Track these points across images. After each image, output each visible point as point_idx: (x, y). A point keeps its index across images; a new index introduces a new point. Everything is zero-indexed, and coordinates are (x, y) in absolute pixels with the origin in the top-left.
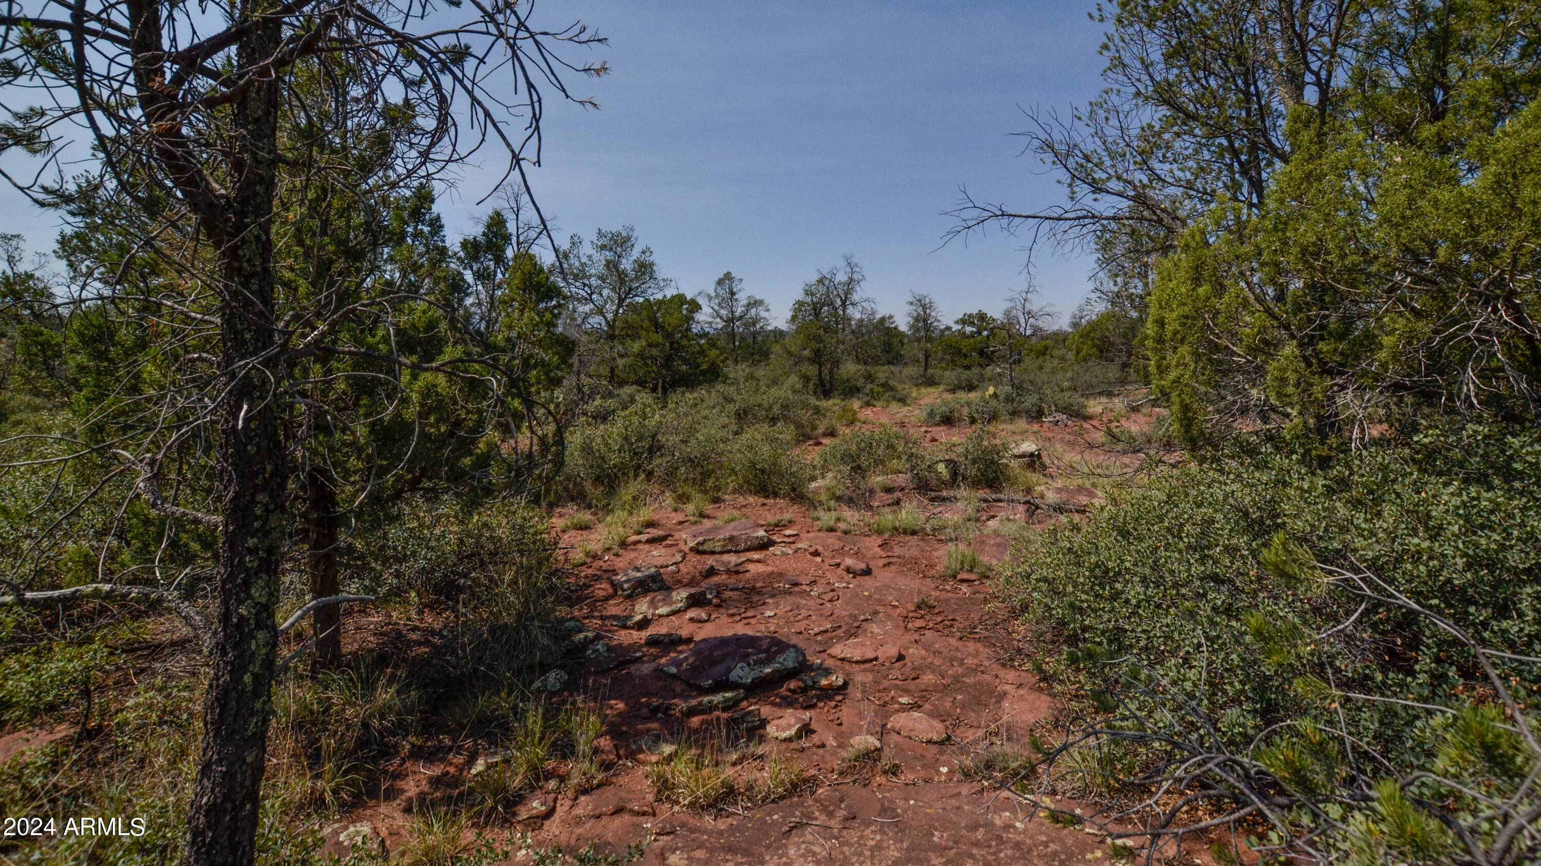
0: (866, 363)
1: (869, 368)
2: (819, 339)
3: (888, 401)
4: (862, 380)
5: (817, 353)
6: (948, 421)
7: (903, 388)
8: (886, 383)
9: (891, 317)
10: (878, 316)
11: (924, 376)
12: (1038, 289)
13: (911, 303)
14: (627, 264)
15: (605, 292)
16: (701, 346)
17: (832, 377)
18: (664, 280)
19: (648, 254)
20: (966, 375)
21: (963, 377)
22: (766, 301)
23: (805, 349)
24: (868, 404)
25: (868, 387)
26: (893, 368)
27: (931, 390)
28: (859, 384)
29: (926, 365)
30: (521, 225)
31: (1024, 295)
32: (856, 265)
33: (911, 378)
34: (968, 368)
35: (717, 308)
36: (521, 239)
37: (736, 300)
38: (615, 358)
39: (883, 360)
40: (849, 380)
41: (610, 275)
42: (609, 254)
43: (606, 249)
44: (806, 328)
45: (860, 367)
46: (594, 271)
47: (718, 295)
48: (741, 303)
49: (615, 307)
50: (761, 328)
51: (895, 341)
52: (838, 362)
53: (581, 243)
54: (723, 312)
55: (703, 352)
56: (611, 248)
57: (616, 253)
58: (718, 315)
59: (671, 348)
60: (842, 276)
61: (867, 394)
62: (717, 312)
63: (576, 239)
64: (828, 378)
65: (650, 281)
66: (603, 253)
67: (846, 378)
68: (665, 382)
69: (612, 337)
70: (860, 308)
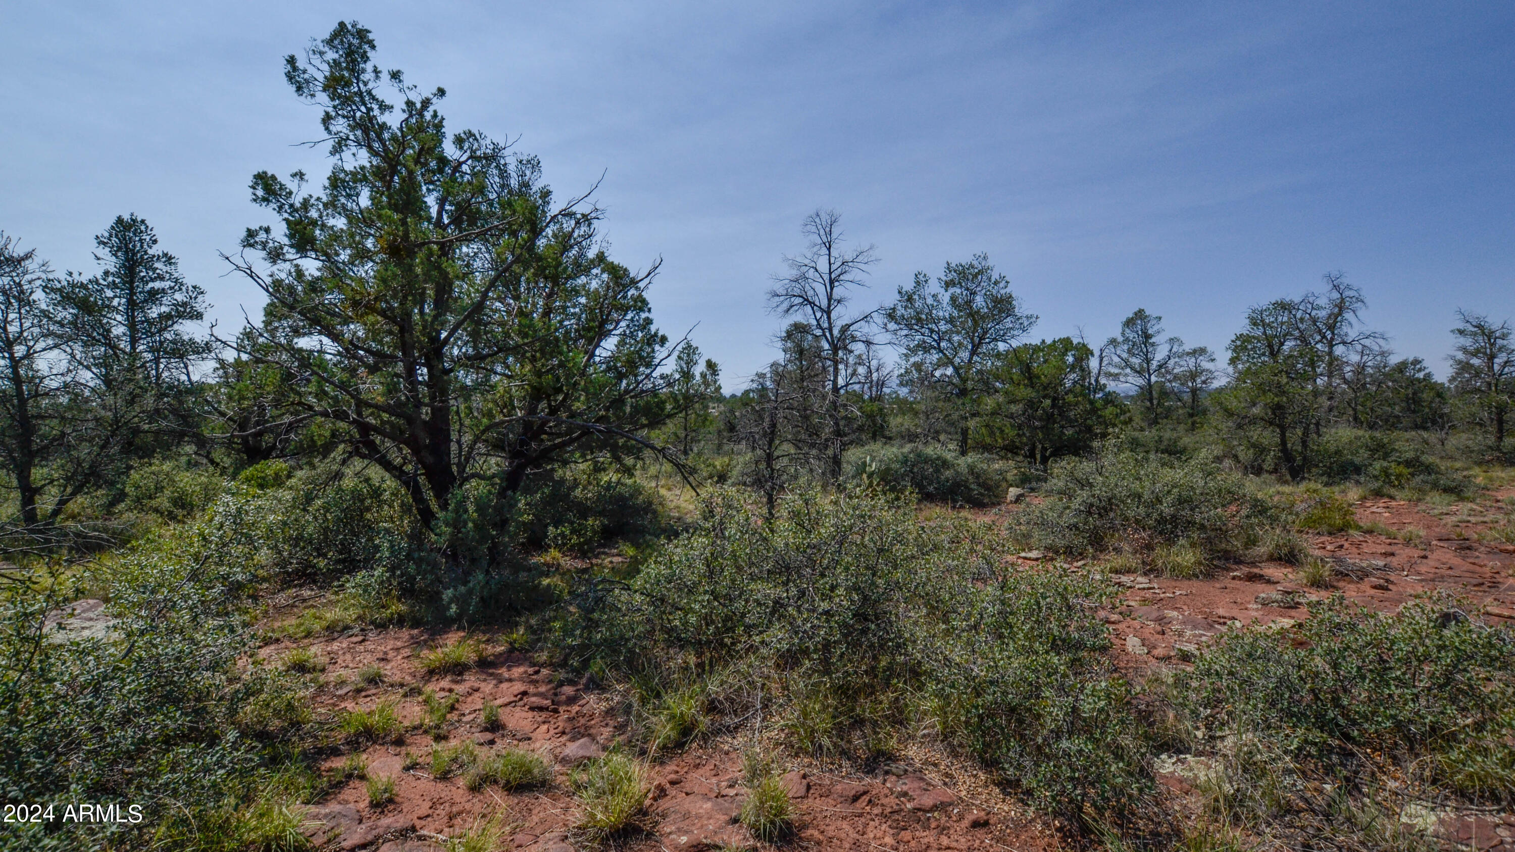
0: (1372, 427)
1: (1378, 434)
2: (1281, 390)
3: (1421, 490)
4: (1364, 454)
5: (1278, 409)
8: (1417, 459)
9: (1416, 362)
10: (1394, 360)
11: (1495, 449)
13: (1462, 332)
14: (979, 301)
15: (956, 338)
16: (1092, 403)
17: (1304, 443)
18: (1027, 317)
19: (1002, 285)
22: (1209, 349)
23: (1254, 404)
24: (1378, 494)
25: (1378, 465)
26: (1425, 435)
28: (1357, 460)
30: (832, 261)
32: (1348, 287)
33: (1467, 450)
35: (1125, 355)
36: (833, 276)
37: (1153, 345)
38: (966, 418)
39: (1405, 422)
40: (1338, 452)
41: (959, 317)
42: (958, 291)
43: (954, 285)
44: (1255, 374)
45: (1360, 433)
46: (941, 314)
47: (1127, 340)
48: (1159, 348)
49: (967, 354)
50: (1204, 382)
51: (1426, 396)
52: (1317, 424)
53: (926, 281)
54: (1135, 361)
55: (1094, 411)
56: (960, 283)
57: (967, 289)
58: (1128, 364)
59: (1053, 406)
60: (1323, 301)
61: (1376, 477)
62: (1126, 361)
63: (921, 277)
64: (1300, 449)
65: (1009, 319)
66: (952, 290)
67: (1333, 449)
68: (1044, 449)
69: (963, 392)
70: (1359, 348)
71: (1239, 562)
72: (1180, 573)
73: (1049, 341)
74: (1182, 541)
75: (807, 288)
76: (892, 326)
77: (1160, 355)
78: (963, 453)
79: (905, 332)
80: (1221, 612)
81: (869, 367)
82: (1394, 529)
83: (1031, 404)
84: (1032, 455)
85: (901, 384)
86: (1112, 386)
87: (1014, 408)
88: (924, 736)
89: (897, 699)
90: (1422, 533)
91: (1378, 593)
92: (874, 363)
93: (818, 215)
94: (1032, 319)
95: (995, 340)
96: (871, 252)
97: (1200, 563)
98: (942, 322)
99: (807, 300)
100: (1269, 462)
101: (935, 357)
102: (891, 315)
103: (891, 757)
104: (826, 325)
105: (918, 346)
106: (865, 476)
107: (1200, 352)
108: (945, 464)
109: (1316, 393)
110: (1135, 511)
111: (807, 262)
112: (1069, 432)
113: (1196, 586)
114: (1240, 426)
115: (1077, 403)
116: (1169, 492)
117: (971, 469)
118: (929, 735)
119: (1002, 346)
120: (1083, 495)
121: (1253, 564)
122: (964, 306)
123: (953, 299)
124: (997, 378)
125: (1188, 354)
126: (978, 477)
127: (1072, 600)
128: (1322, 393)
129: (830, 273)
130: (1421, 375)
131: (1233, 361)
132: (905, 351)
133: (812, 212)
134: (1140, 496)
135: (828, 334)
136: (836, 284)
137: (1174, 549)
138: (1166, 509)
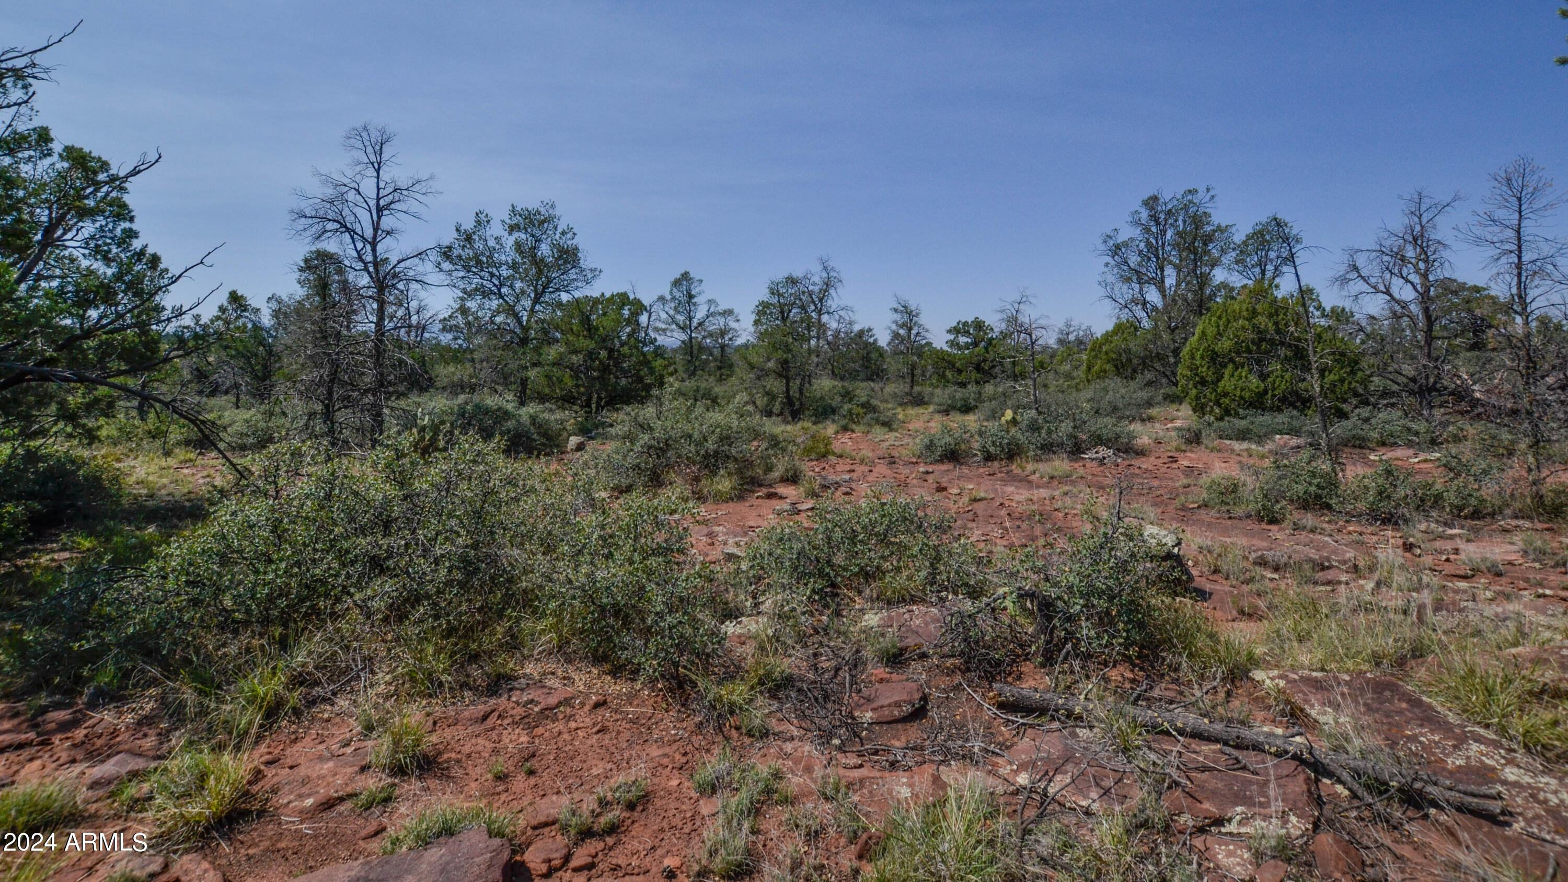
0: (842, 379)
1: (846, 384)
2: (787, 349)
3: (869, 425)
4: (838, 399)
5: (785, 363)
6: (953, 456)
7: (888, 408)
8: (868, 402)
9: (870, 330)
10: (857, 328)
11: (909, 394)
12: (1031, 299)
13: (896, 310)
14: (545, 249)
15: (518, 285)
17: (801, 391)
18: (591, 270)
19: (569, 236)
20: (960, 394)
21: (958, 395)
22: (736, 311)
23: (769, 360)
24: (845, 429)
25: (846, 407)
26: (872, 384)
27: (920, 410)
28: (834, 404)
29: (912, 381)
30: (382, 185)
31: (1016, 306)
32: (833, 269)
33: (895, 396)
34: (963, 385)
35: (672, 312)
36: (382, 202)
37: (695, 304)
38: (527, 368)
39: (862, 375)
40: (822, 398)
41: (524, 263)
42: (523, 236)
43: (519, 230)
44: (771, 334)
45: (836, 383)
46: (503, 258)
47: (674, 298)
48: (700, 308)
49: (530, 302)
50: (730, 339)
51: (874, 356)
52: (809, 376)
53: (488, 222)
54: (680, 318)
55: (647, 363)
56: (526, 229)
57: (533, 236)
58: (674, 321)
59: (609, 358)
60: (816, 279)
61: (844, 416)
62: (673, 318)
63: (482, 216)
64: (797, 395)
65: (573, 271)
66: (516, 235)
67: (819, 395)
68: (600, 398)
69: (524, 341)
70: (837, 317)
71: (761, 485)
72: (722, 498)
73: (608, 295)
74: (722, 472)
75: (346, 212)
76: (446, 266)
77: (700, 314)
78: (522, 403)
79: (462, 274)
80: (752, 523)
81: (408, 309)
82: (854, 453)
83: (591, 355)
84: (588, 405)
85: (444, 329)
86: (661, 340)
87: (574, 358)
88: (540, 653)
89: (511, 627)
90: (870, 455)
91: (846, 498)
92: (414, 305)
93: (365, 128)
94: (596, 273)
95: (558, 290)
96: (431, 183)
97: (735, 489)
98: (504, 267)
99: (345, 226)
100: (777, 408)
101: (495, 303)
102: (447, 253)
103: (509, 678)
104: (369, 258)
105: (476, 289)
106: (415, 430)
107: (728, 313)
108: (507, 415)
109: (810, 351)
110: (689, 449)
111: (346, 181)
112: (623, 382)
113: (732, 506)
114: (759, 378)
115: (631, 355)
116: (713, 432)
117: (533, 419)
118: (544, 651)
119: (565, 297)
120: (645, 438)
121: (770, 486)
122: (528, 252)
123: (518, 246)
124: (557, 328)
125: (720, 314)
126: (540, 426)
127: (661, 517)
128: (813, 352)
129: (378, 199)
130: (871, 340)
131: (756, 323)
132: (461, 294)
133: (359, 124)
134: (690, 436)
135: (371, 269)
136: (386, 212)
137: (717, 479)
138: (711, 446)
